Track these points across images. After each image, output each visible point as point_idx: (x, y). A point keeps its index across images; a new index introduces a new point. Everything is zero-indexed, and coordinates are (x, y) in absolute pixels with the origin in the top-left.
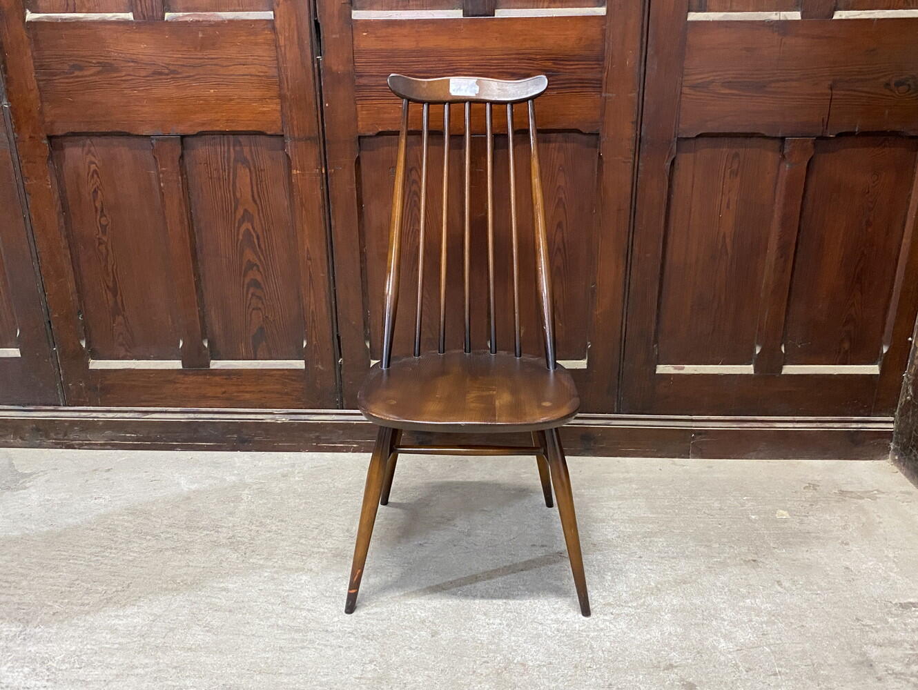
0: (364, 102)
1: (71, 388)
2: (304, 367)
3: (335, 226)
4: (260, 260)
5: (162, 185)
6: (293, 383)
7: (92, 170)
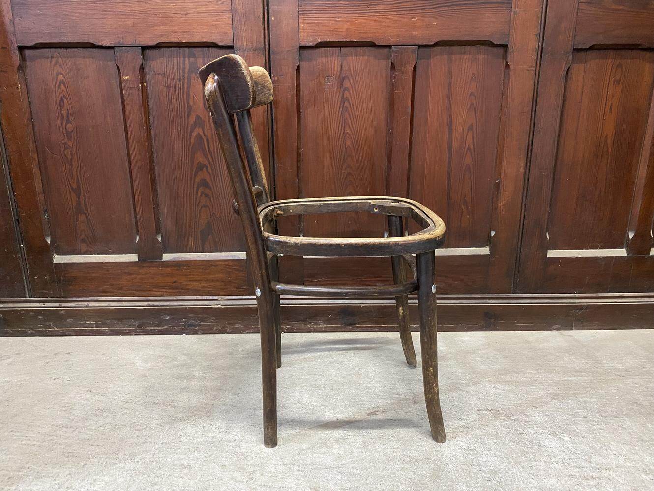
0: (306, 16)
1: (37, 281)
2: (246, 258)
3: (277, 129)
4: (210, 163)
5: (124, 93)
6: (237, 272)
7: (59, 79)
